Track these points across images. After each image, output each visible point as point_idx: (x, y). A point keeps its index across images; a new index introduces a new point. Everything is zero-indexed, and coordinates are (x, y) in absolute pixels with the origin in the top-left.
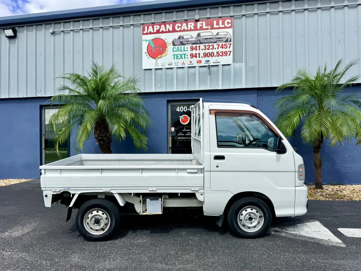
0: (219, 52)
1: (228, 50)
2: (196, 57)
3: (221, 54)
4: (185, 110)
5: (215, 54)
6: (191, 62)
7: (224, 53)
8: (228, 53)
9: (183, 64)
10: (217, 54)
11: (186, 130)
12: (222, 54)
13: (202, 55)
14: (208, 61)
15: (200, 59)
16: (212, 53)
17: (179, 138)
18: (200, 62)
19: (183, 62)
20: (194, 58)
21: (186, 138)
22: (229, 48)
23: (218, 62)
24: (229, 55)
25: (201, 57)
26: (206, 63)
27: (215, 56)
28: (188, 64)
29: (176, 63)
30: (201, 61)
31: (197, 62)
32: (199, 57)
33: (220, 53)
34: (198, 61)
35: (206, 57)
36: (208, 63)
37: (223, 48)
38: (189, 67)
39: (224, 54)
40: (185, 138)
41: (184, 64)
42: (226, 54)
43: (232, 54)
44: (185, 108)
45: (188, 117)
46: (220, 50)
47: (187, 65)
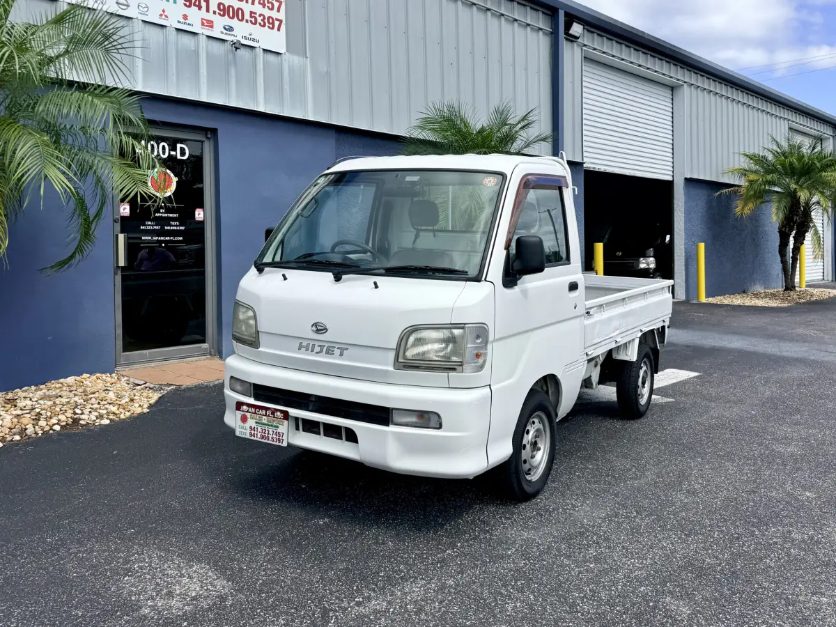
0: (255, 13)
1: (274, 14)
2: (200, 8)
3: (259, 20)
4: (164, 153)
5: (247, 16)
6: (185, 17)
7: (266, 21)
8: (277, 23)
9: (161, 15)
10: (251, 17)
11: (166, 215)
12: (263, 20)
13: (213, 7)
14: (230, 29)
15: (210, 16)
16: (240, 11)
17: (146, 238)
18: (210, 24)
19: (164, 11)
20: (194, 9)
21: (168, 238)
22: (278, 11)
23: (253, 40)
24: (279, 30)
25: (211, 11)
26: (225, 32)
27: (247, 21)
28: (179, 22)
29: (144, 6)
30: (212, 22)
31: (203, 24)
32: (208, 10)
33: (257, 16)
34: (204, 21)
35: (224, 15)
36: (231, 33)
37: (264, 7)
38: (178, 30)
39: (267, 24)
40: (162, 238)
41: (166, 16)
42: (270, 23)
43: (283, 27)
44: (164, 147)
45: (172, 175)
46: (258, 9)
47: (173, 22)
